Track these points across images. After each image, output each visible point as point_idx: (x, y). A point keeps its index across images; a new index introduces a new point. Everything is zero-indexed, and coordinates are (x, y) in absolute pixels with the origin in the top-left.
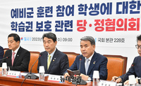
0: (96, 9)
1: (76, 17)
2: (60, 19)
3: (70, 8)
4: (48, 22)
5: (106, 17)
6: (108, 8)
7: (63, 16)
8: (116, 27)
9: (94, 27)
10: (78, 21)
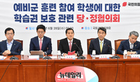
0: (91, 7)
1: (76, 12)
2: (63, 13)
3: (71, 6)
4: (52, 15)
5: (98, 13)
6: (99, 7)
7: (65, 11)
8: (105, 20)
9: (90, 19)
10: (78, 15)
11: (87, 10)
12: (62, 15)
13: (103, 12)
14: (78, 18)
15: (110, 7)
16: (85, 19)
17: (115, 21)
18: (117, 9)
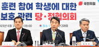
0: (48, 6)
1: (34, 11)
2: (22, 12)
3: (30, 5)
5: (55, 11)
6: (56, 6)
7: (24, 9)
8: (63, 18)
9: (47, 18)
10: (36, 14)
11: (45, 9)
12: (21, 14)
13: (61, 11)
14: (36, 16)
15: (67, 6)
16: (43, 17)
17: (72, 19)
18: (74, 8)
